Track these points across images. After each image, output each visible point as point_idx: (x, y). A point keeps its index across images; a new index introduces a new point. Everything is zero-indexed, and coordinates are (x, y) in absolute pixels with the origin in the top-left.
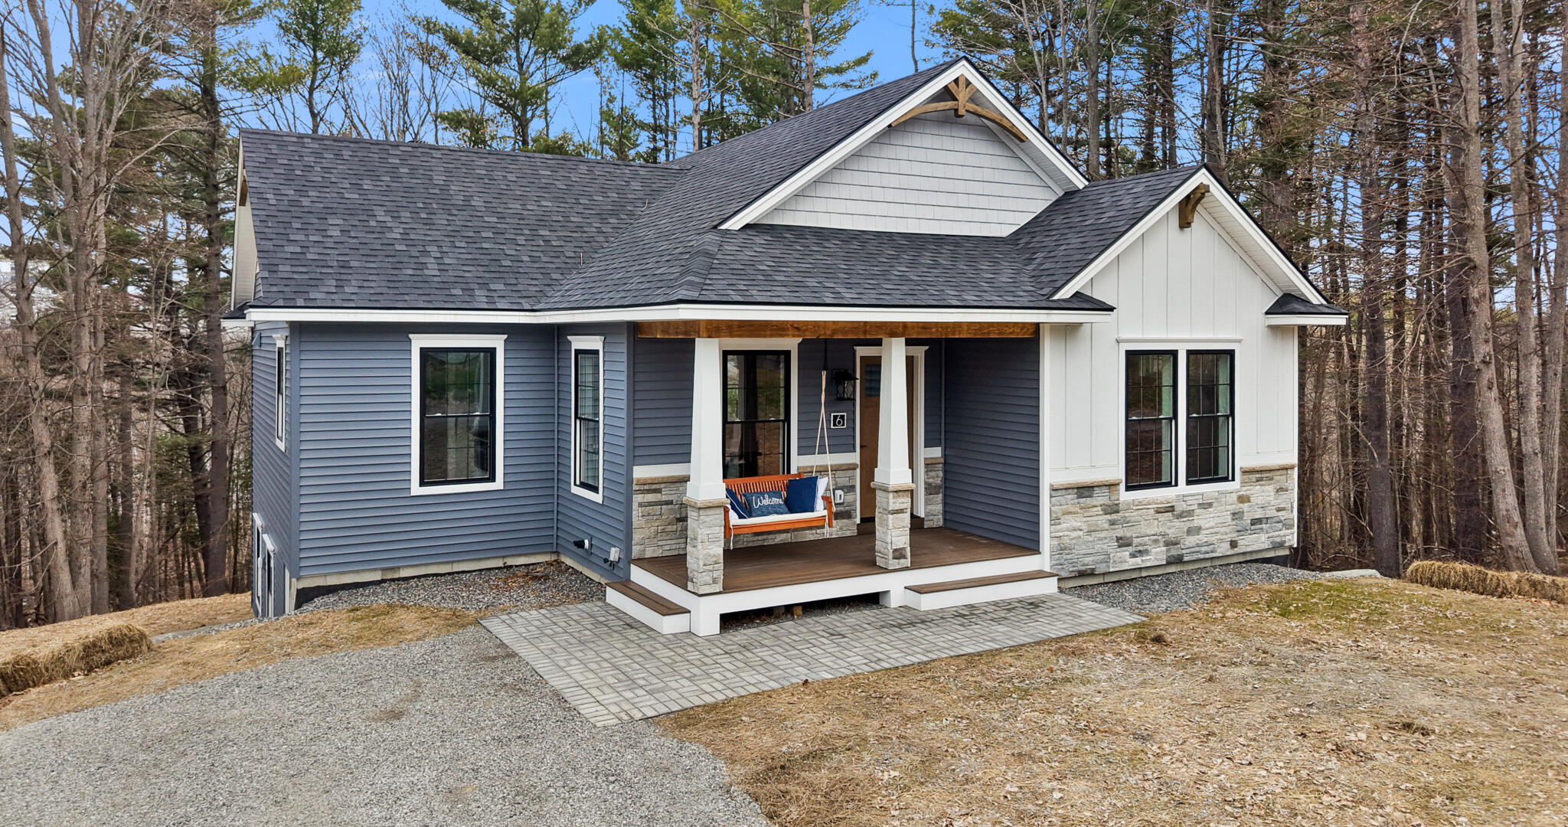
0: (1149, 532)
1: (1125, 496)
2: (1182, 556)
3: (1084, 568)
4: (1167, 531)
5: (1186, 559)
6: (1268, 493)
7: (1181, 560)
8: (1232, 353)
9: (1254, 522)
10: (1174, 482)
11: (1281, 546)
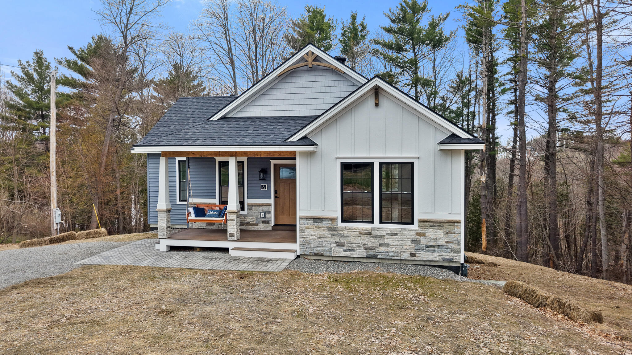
0: (355, 242)
1: (340, 225)
2: (377, 255)
3: (317, 252)
4: (366, 243)
5: (379, 257)
6: (439, 233)
7: (375, 257)
8: (412, 164)
9: (428, 246)
10: (372, 222)
11: (450, 260)
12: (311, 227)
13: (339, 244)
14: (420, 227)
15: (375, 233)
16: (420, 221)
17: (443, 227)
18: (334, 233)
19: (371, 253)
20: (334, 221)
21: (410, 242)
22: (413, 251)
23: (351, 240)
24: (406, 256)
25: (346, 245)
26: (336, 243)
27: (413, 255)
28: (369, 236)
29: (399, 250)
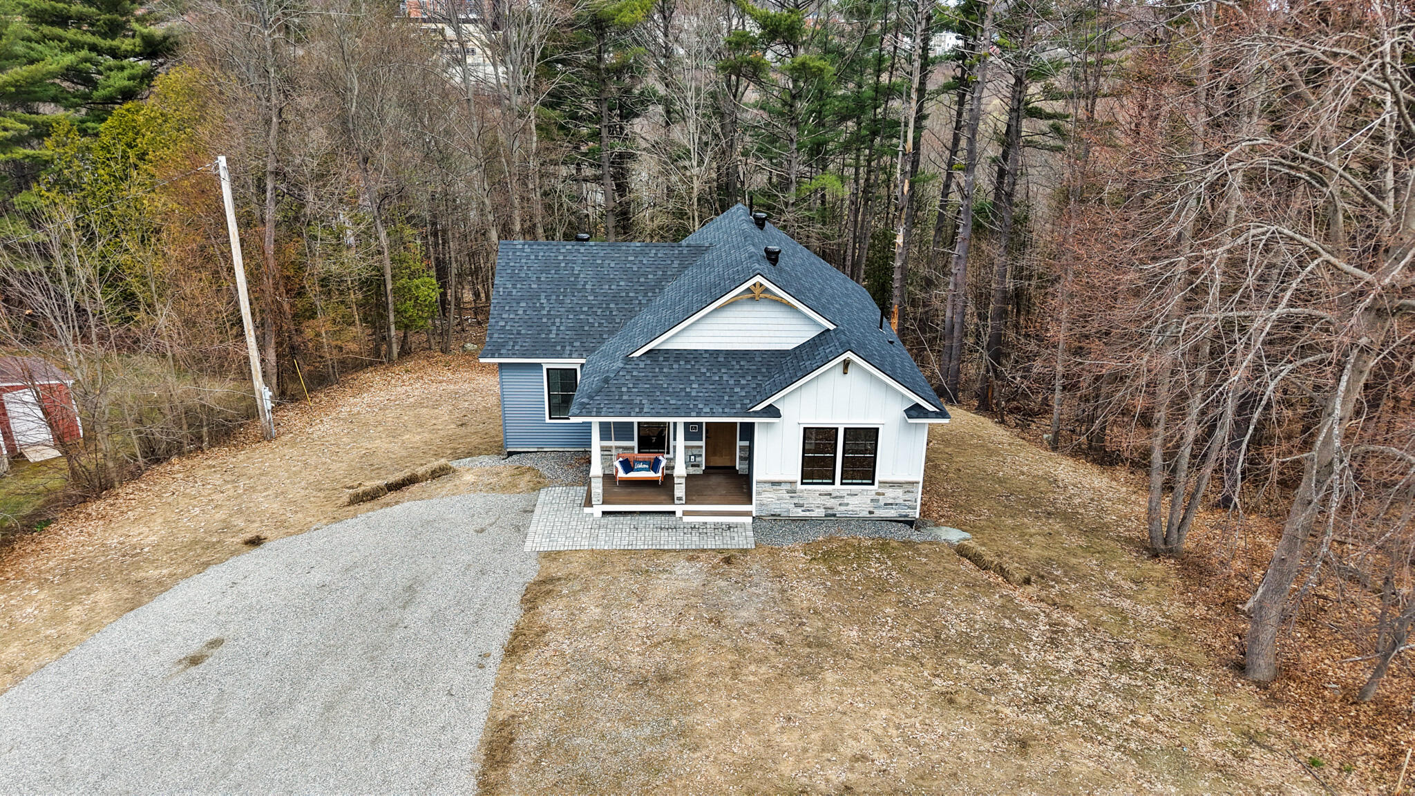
0: (814, 502)
1: (799, 487)
3: (774, 513)
4: (826, 503)
5: (838, 516)
6: (899, 493)
7: (834, 515)
8: (878, 429)
9: (886, 504)
10: (833, 483)
11: (906, 516)
12: (768, 490)
13: (797, 505)
14: (879, 487)
15: (835, 494)
16: (880, 482)
17: (901, 487)
18: (793, 495)
19: (830, 512)
20: (793, 483)
21: (869, 501)
22: (871, 509)
23: (811, 501)
24: (864, 514)
25: (805, 505)
26: (795, 504)
27: (871, 512)
28: (829, 497)
29: (858, 509)
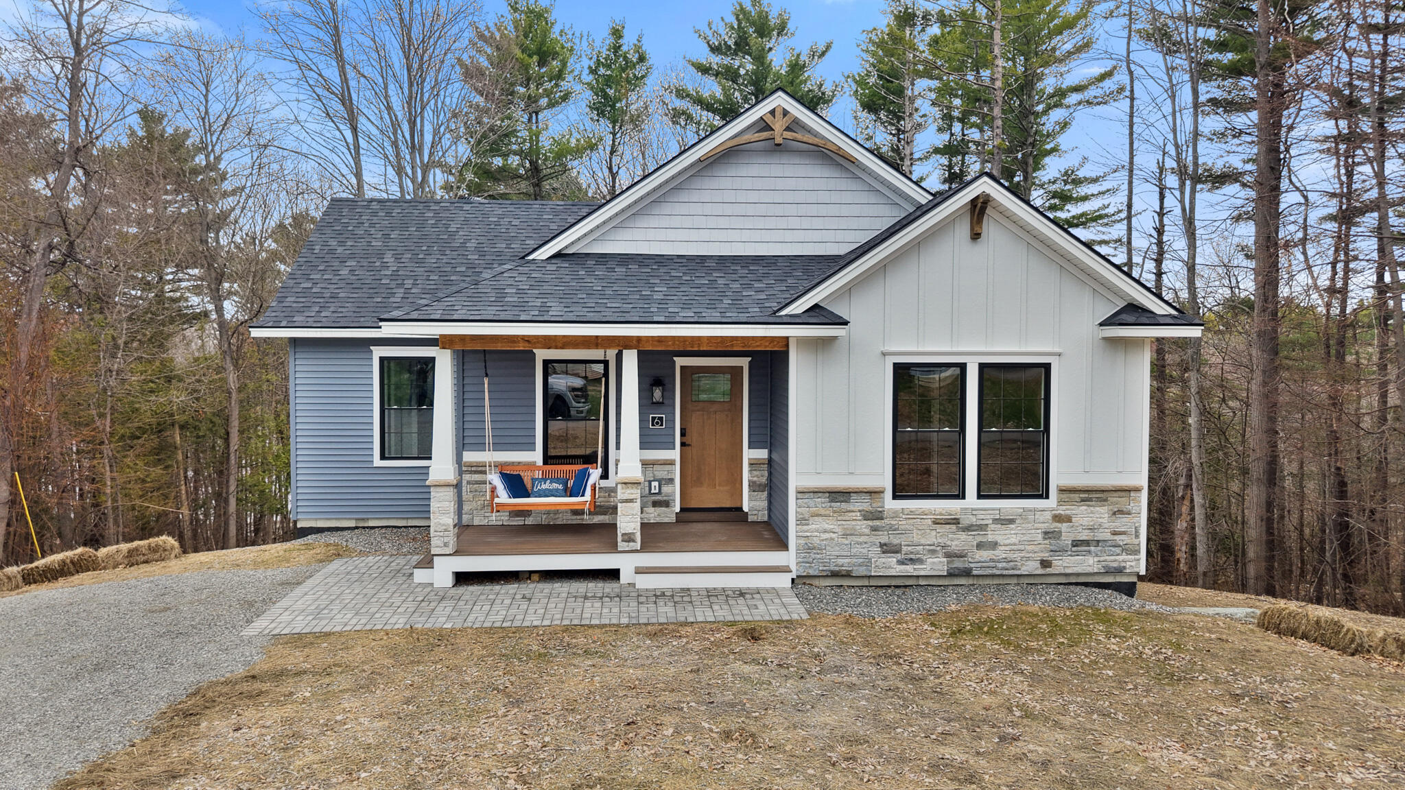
0: (923, 541)
1: (890, 504)
2: (971, 569)
3: (837, 569)
4: (949, 543)
5: (975, 572)
6: (1100, 514)
7: (967, 573)
8: (1047, 367)
9: (1076, 543)
10: (961, 495)
11: (1120, 571)
12: (823, 512)
13: (887, 549)
14: (1061, 502)
15: (967, 520)
16: (1062, 490)
17: (1106, 500)
18: (877, 523)
19: (959, 564)
20: (877, 496)
21: (1040, 536)
22: (1046, 556)
23: (916, 537)
24: (1032, 567)
25: (904, 549)
26: (882, 545)
27: (1045, 564)
28: (954, 527)
29: (1016, 555)
